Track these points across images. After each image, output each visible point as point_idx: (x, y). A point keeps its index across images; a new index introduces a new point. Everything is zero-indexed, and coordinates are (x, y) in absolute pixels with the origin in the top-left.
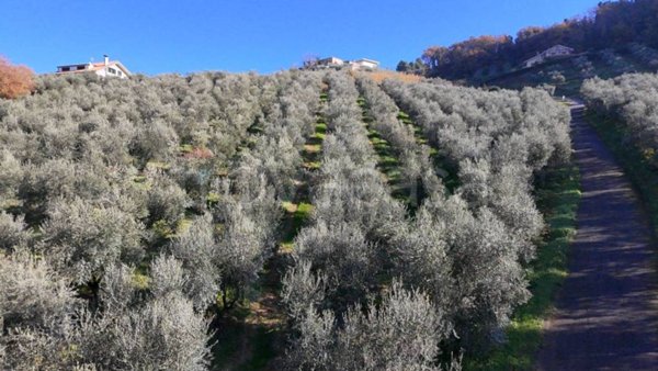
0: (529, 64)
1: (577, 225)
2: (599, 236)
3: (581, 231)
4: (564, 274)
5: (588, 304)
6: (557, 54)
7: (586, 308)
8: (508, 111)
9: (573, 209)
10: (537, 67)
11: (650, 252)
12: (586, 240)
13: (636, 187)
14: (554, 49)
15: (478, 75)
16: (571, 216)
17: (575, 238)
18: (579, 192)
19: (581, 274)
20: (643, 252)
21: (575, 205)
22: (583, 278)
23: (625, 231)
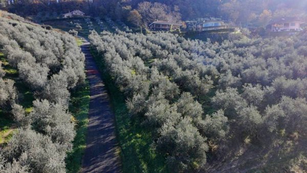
0: (66, 16)
1: (89, 116)
2: (97, 121)
3: (91, 120)
4: (85, 146)
5: (94, 162)
6: (78, 14)
7: (93, 164)
8: (57, 49)
9: (87, 107)
10: (69, 19)
11: (114, 127)
12: (92, 125)
13: (109, 92)
14: (76, 11)
15: (39, 15)
16: (86, 111)
17: (88, 124)
18: (89, 96)
19: (91, 145)
20: (112, 128)
21: (88, 105)
22: (92, 147)
23: (106, 117)
